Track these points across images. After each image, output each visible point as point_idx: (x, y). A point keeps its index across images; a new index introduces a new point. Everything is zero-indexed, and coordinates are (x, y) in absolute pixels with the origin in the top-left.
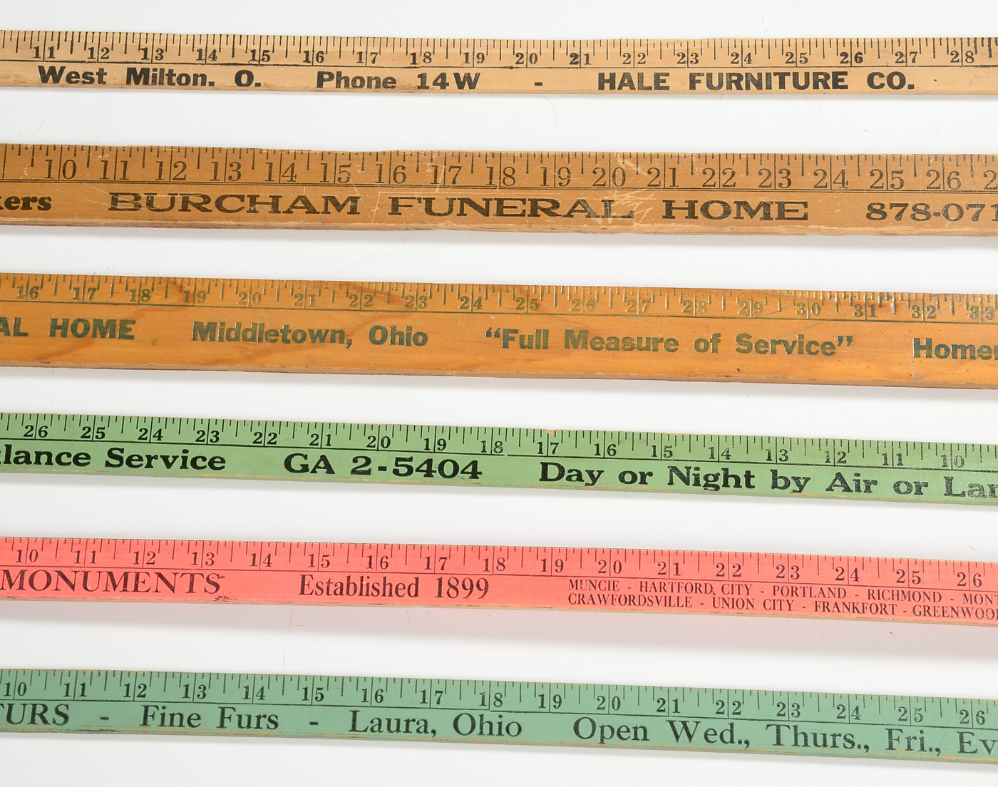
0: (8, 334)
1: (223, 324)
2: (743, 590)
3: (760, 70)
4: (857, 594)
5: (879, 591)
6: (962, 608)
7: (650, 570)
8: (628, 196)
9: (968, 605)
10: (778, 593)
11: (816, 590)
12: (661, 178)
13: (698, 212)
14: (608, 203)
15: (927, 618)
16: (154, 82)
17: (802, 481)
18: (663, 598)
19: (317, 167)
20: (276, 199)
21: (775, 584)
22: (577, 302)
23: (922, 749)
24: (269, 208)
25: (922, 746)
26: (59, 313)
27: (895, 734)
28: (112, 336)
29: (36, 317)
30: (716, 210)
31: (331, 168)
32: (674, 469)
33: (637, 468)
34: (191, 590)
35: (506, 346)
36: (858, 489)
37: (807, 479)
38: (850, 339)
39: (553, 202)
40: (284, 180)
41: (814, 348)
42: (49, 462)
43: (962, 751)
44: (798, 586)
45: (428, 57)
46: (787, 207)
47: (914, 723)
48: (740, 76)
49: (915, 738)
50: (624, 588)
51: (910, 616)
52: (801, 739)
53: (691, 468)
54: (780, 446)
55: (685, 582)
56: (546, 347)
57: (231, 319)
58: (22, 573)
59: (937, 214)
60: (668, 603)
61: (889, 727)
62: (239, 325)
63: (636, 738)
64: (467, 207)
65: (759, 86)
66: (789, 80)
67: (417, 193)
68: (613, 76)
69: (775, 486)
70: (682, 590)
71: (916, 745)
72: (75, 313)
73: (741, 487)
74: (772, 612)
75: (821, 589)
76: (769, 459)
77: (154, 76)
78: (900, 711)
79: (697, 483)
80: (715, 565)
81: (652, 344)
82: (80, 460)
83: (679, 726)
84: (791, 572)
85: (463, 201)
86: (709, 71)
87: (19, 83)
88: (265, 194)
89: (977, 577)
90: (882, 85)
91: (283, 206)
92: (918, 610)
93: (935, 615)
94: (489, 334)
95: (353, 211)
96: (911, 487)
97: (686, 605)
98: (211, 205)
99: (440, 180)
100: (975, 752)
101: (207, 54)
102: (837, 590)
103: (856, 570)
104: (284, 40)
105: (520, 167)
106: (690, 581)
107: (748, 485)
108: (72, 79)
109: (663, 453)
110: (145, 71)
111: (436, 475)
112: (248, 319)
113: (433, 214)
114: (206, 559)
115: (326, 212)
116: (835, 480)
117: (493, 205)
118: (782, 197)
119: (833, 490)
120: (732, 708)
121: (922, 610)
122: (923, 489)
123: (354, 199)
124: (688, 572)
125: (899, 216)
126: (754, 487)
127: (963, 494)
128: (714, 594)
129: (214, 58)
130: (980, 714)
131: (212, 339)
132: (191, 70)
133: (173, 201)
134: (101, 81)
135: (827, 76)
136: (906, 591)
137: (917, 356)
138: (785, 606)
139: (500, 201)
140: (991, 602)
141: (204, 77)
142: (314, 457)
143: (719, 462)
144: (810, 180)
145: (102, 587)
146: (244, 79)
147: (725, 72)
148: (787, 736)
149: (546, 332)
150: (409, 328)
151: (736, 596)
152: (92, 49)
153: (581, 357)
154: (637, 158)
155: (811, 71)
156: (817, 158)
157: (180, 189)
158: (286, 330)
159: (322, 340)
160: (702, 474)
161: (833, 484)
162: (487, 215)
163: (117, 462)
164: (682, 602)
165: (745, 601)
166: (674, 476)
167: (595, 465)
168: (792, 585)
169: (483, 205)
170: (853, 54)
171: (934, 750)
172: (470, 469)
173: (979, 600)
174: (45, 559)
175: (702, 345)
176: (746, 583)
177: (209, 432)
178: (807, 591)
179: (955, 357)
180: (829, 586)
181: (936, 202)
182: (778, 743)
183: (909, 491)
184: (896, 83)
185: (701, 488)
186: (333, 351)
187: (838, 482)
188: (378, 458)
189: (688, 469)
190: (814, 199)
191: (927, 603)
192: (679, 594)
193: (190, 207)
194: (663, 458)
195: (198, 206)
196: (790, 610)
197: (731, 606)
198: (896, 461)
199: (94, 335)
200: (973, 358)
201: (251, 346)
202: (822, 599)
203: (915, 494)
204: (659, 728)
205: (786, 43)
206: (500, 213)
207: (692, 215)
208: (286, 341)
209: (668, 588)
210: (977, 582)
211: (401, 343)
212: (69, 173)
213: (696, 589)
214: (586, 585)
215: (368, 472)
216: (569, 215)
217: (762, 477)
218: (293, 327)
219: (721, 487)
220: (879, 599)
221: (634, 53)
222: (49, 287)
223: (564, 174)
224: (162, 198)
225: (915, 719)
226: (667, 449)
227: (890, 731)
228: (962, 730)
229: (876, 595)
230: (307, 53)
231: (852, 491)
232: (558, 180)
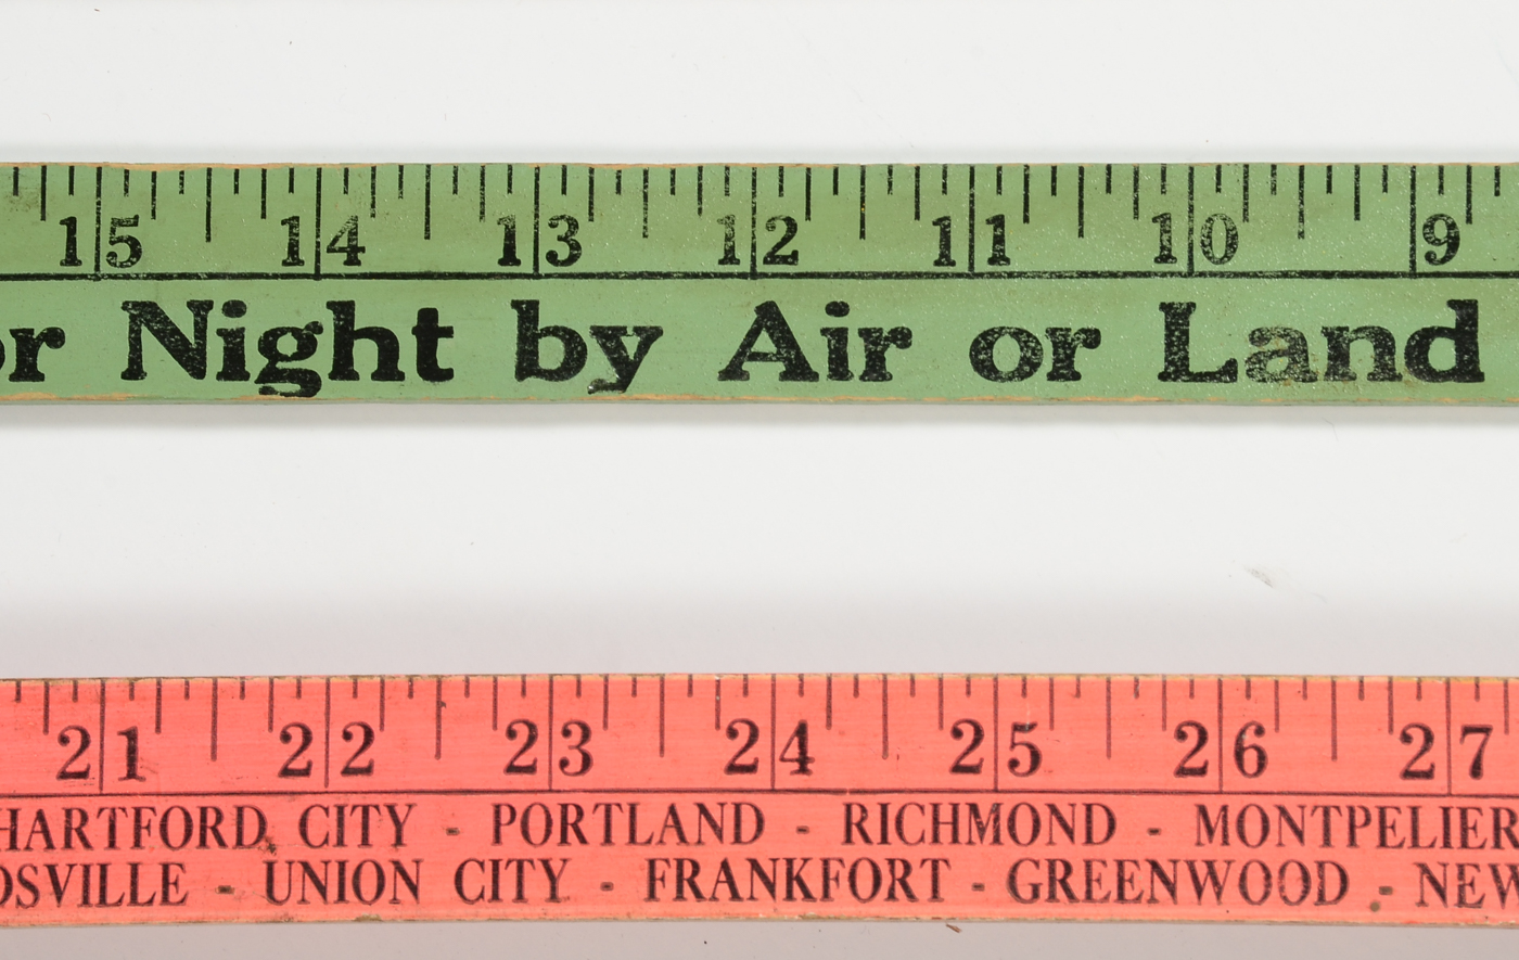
2: (382, 828)
4: (802, 827)
5: (884, 807)
6: (1191, 865)
7: (29, 765)
9: (1214, 850)
10: (512, 832)
11: (652, 816)
15: (1063, 907)
17: (631, 344)
18: (78, 872)
21: (499, 798)
32: (145, 315)
36: (839, 369)
37: (649, 336)
44: (587, 802)
51: (998, 903)
53: (209, 305)
54: (553, 204)
55: (162, 805)
60: (96, 891)
69: (527, 366)
70: (152, 839)
73: (401, 377)
74: (485, 908)
75: (672, 810)
76: (509, 256)
79: (234, 368)
80: (277, 732)
84: (563, 748)
89: (1249, 738)
92: (1027, 876)
93: (1089, 896)
96: (1038, 351)
97: (165, 899)
102: (730, 812)
103: (801, 731)
106: (182, 801)
107: (431, 370)
109: (106, 248)
116: (753, 335)
119: (743, 376)
121: (1042, 876)
122: (1083, 358)
124: (174, 765)
126: (447, 375)
127: (1230, 372)
128: (272, 848)
136: (985, 804)
138: (536, 882)
140: (1301, 835)
143: (317, 276)
151: (353, 853)
160: (254, 327)
161: (746, 352)
164: (150, 884)
165: (389, 870)
166: (148, 339)
168: (564, 798)
173: (1253, 828)
176: (390, 799)
178: (620, 820)
180: (700, 798)
183: (1027, 368)
185: (250, 387)
187: (764, 343)
189: (200, 310)
191: (1063, 849)
192: (137, 856)
194: (105, 268)
196: (554, 897)
197: (333, 892)
198: (985, 249)
202: (672, 849)
203: (1052, 377)
209: (97, 830)
210: (1250, 758)
213: (204, 829)
217: (482, 333)
219: (325, 379)
220: (884, 840)
226: (121, 232)
229: (873, 826)
231: (814, 377)
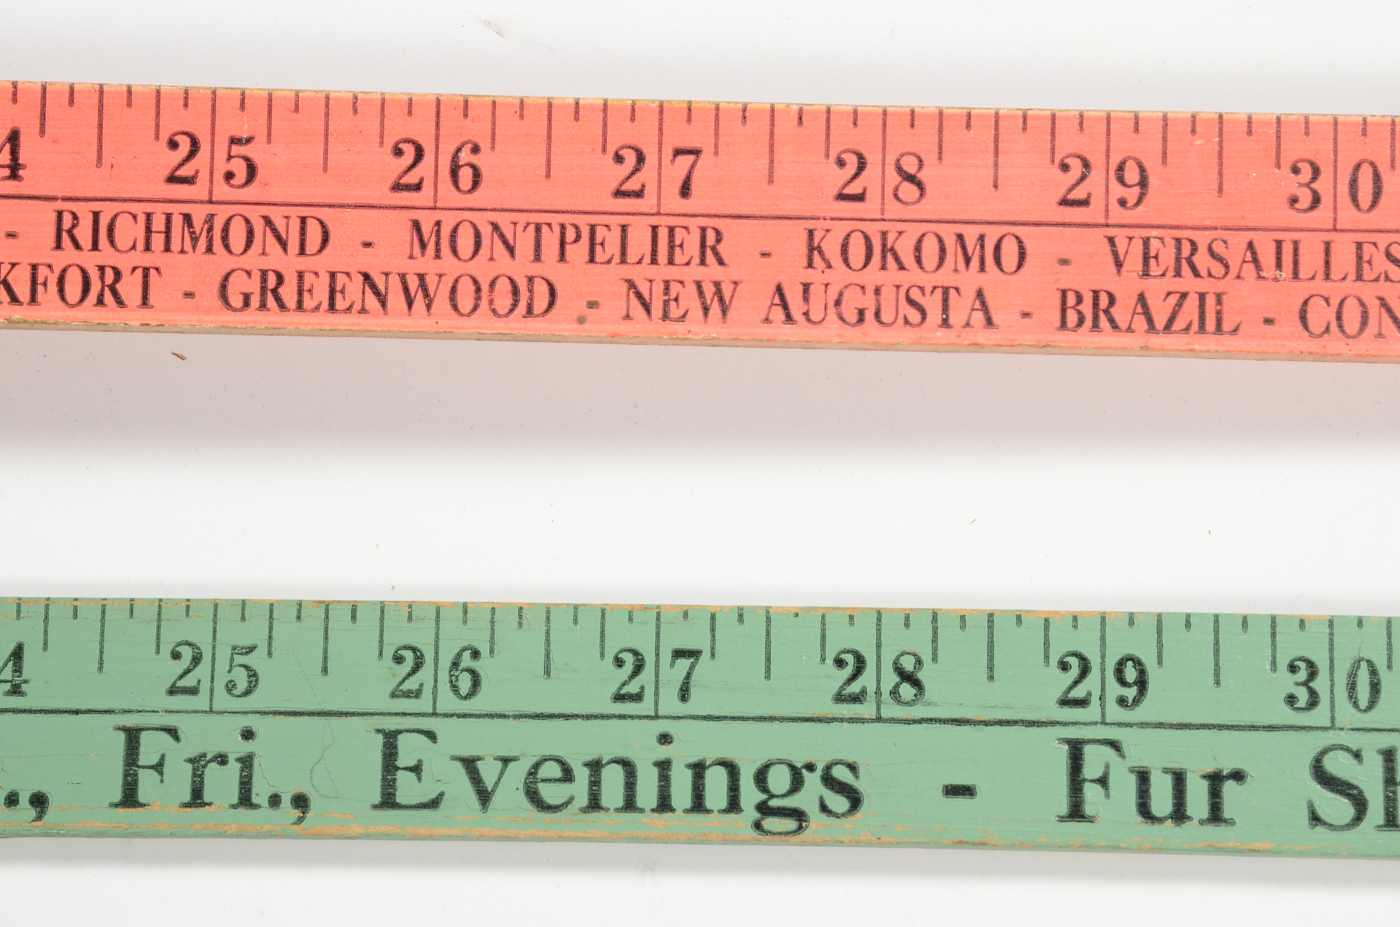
4: (11, 233)
5: (96, 215)
6: (403, 278)
9: (426, 264)
15: (274, 316)
23: (245, 800)
25: (246, 786)
27: (152, 746)
43: (388, 801)
47: (223, 700)
49: (222, 760)
51: (208, 312)
61: (131, 721)
71: (222, 784)
78: (176, 656)
89: (465, 156)
92: (238, 285)
93: (300, 306)
100: (434, 804)
103: (14, 138)
121: (254, 286)
130: (467, 660)
136: (199, 214)
140: (511, 250)
171: (286, 801)
173: (466, 243)
191: (275, 259)
210: (465, 175)
220: (95, 247)
225: (230, 687)
227: (133, 736)
228: (391, 724)
229: (84, 233)
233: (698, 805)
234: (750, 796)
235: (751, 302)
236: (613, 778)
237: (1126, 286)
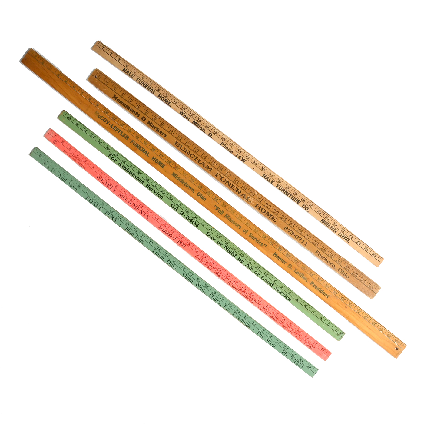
0: (146, 154)
1: (178, 175)
3: (288, 192)
4: (235, 285)
6: (248, 297)
7: (209, 261)
8: (252, 199)
11: (230, 281)
12: (259, 199)
13: (260, 209)
14: (248, 198)
16: (196, 126)
18: (208, 266)
19: (210, 159)
20: (200, 160)
21: (225, 276)
22: (232, 210)
24: (198, 161)
26: (156, 157)
27: (226, 306)
28: (160, 166)
29: (152, 154)
30: (263, 211)
31: (212, 161)
32: (226, 246)
33: (221, 242)
34: (144, 216)
35: (216, 210)
36: (249, 268)
37: (244, 262)
38: (266, 246)
39: (240, 191)
40: (203, 158)
41: (260, 243)
42: (138, 180)
43: (233, 315)
45: (241, 152)
46: (274, 218)
48: (285, 190)
50: (204, 261)
51: (240, 294)
52: (213, 297)
54: (244, 254)
55: (213, 266)
56: (222, 214)
57: (179, 175)
58: (123, 195)
59: (294, 235)
60: (208, 268)
62: (180, 177)
63: (191, 281)
64: (227, 183)
65: (286, 194)
66: (291, 196)
67: (222, 175)
68: (266, 176)
69: (238, 259)
71: (228, 309)
72: (157, 158)
73: (233, 256)
74: (222, 279)
76: (241, 255)
77: (197, 124)
78: (229, 303)
80: (219, 267)
81: (237, 225)
82: (143, 183)
83: (198, 284)
84: (229, 276)
85: (227, 181)
86: (281, 186)
87: (176, 111)
88: (199, 158)
90: (304, 208)
91: (200, 162)
92: (242, 293)
93: (243, 296)
94: (215, 206)
95: (210, 171)
98: (190, 154)
99: (226, 175)
100: (235, 316)
101: (208, 127)
102: (233, 283)
103: (238, 282)
104: (221, 132)
105: (240, 182)
108: (185, 116)
110: (196, 123)
111: (192, 222)
112: (182, 177)
113: (221, 180)
114: (149, 212)
115: (206, 168)
117: (231, 185)
118: (274, 216)
120: (207, 287)
122: (259, 275)
123: (211, 169)
124: (215, 265)
125: (289, 232)
126: (235, 257)
127: (263, 280)
128: (216, 271)
129: (208, 128)
130: (240, 312)
131: (174, 177)
132: (203, 128)
133: (185, 149)
134: (188, 120)
135: (297, 200)
136: (242, 290)
137: (273, 255)
138: (224, 280)
139: (233, 185)
140: (253, 299)
141: (204, 130)
142: (176, 206)
143: (233, 250)
144: (281, 216)
145: (132, 206)
146: (210, 135)
147: (283, 188)
148: (211, 296)
149: (224, 212)
150: (204, 196)
151: (218, 273)
152: (191, 113)
153: (226, 219)
154: (258, 193)
155: (296, 197)
156: (285, 213)
157: (187, 148)
158: (186, 183)
159: (190, 189)
160: (230, 250)
161: (247, 265)
162: (229, 186)
163: (148, 187)
164: (210, 269)
165: (219, 275)
167: (215, 237)
168: (227, 277)
169: (230, 184)
170: (304, 199)
171: (230, 312)
172: (197, 225)
173: (251, 298)
174: (127, 195)
175: (244, 231)
176: (221, 273)
177: (164, 191)
179: (279, 259)
180: (232, 281)
181: (296, 233)
182: (209, 296)
183: (256, 274)
184: (307, 209)
185: (228, 252)
186: (191, 192)
188: (185, 214)
189: (228, 248)
190: (279, 220)
191: (244, 293)
192: (211, 267)
193: (186, 152)
195: (188, 153)
198: (258, 268)
199: (158, 164)
200: (281, 261)
201: (179, 182)
204: (195, 282)
205: (296, 190)
206: (231, 187)
207: (259, 209)
208: (185, 185)
209: (210, 265)
210: (253, 295)
211: (201, 198)
212: (172, 133)
213: (214, 268)
214: (199, 256)
215: (182, 215)
216: (241, 195)
217: (238, 256)
218: (187, 184)
219: (231, 254)
220: (238, 288)
221: (272, 174)
222: (157, 151)
223: (246, 188)
224: (183, 148)
225: (230, 306)
226: (227, 243)
228: (235, 312)
230: (223, 137)
232: (244, 188)
233: (244, 323)
234: (246, 324)
235: (260, 308)
236: (242, 320)
237: (274, 317)
